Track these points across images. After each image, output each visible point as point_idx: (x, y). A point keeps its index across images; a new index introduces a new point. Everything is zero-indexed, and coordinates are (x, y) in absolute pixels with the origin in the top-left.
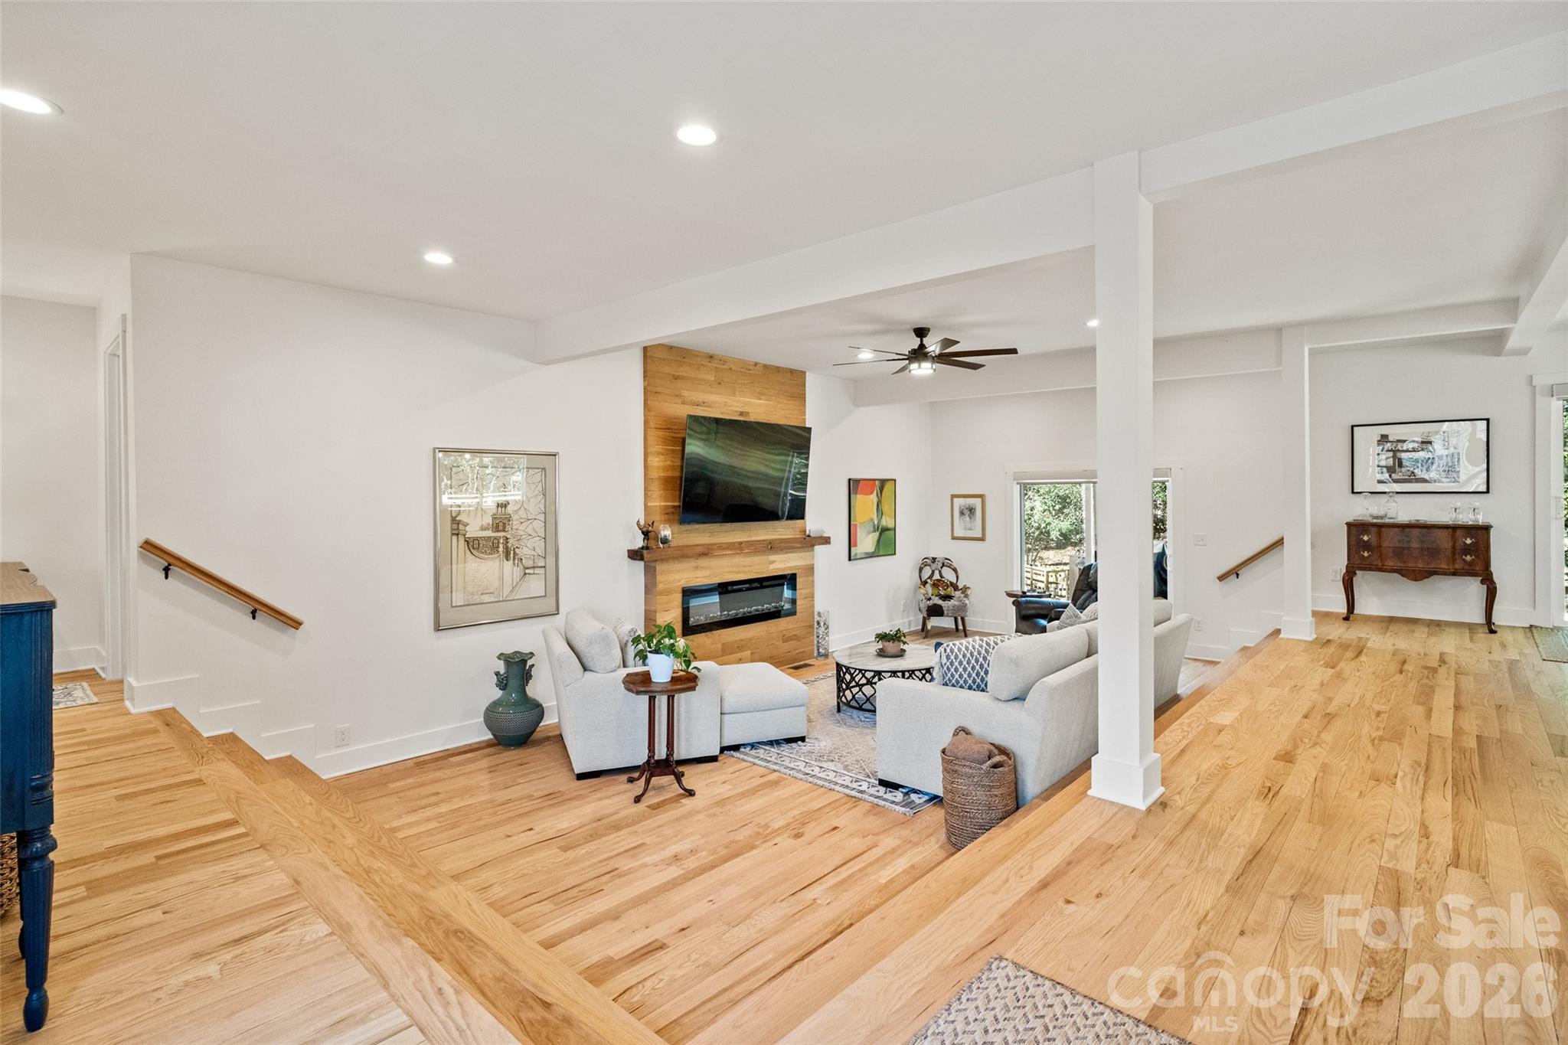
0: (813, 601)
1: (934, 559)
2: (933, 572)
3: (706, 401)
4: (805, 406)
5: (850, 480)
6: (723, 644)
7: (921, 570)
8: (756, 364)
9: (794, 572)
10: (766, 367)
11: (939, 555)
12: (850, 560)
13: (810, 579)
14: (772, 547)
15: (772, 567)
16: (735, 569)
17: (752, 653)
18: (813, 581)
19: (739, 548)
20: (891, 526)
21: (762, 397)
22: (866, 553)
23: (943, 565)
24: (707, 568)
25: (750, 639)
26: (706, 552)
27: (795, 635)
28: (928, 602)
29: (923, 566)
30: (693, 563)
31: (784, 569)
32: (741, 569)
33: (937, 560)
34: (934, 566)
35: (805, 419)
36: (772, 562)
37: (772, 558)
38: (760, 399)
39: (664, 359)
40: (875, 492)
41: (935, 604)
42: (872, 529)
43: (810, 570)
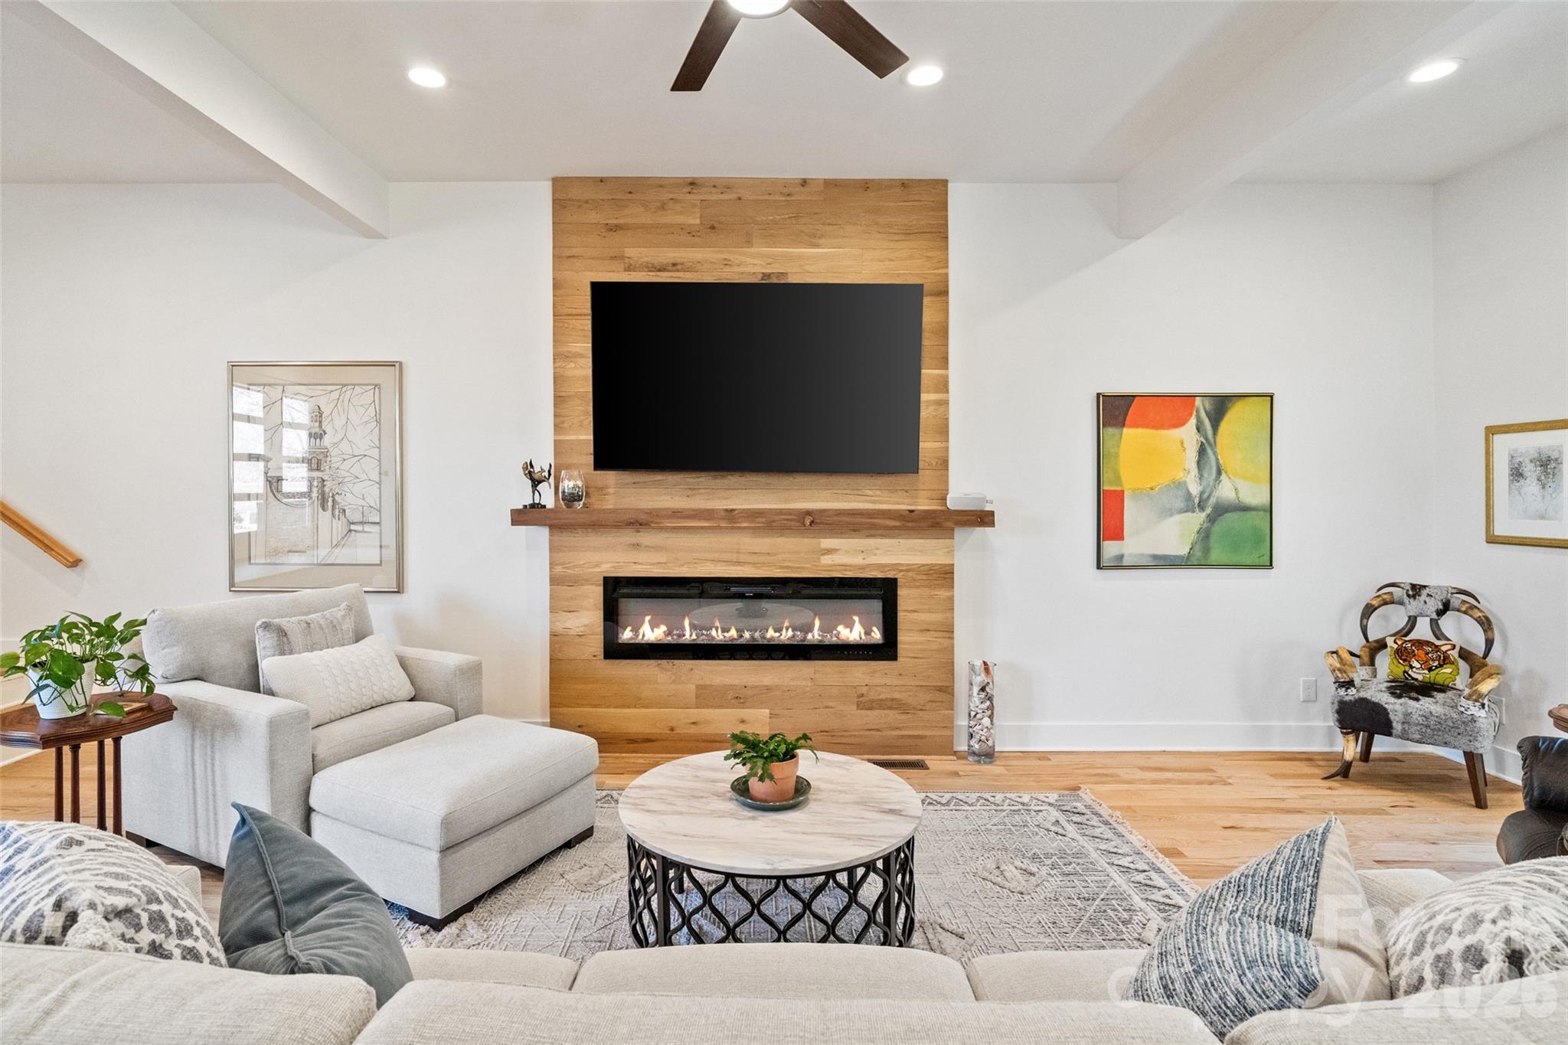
0: (953, 638)
1: (1416, 590)
2: (1412, 621)
3: (678, 261)
4: (947, 248)
5: (1098, 395)
6: (698, 687)
7: (1368, 611)
8: (804, 183)
9: (890, 575)
10: (831, 184)
11: (1439, 578)
12: (1099, 567)
13: (943, 593)
14: (813, 522)
15: (826, 560)
16: (725, 557)
17: (772, 716)
18: (951, 599)
19: (731, 519)
20: (1254, 495)
21: (821, 241)
22: (1155, 557)
23: (1446, 607)
24: (657, 548)
25: (768, 689)
26: (640, 522)
27: (892, 700)
28: (1342, 692)
29: (1375, 603)
30: (629, 537)
31: (862, 568)
32: (742, 558)
33: (1424, 592)
34: (1413, 607)
35: (947, 275)
36: (829, 551)
37: (827, 543)
38: (817, 246)
39: (587, 202)
40: (1193, 421)
41: (1364, 700)
42: (1180, 504)
43: (945, 575)
